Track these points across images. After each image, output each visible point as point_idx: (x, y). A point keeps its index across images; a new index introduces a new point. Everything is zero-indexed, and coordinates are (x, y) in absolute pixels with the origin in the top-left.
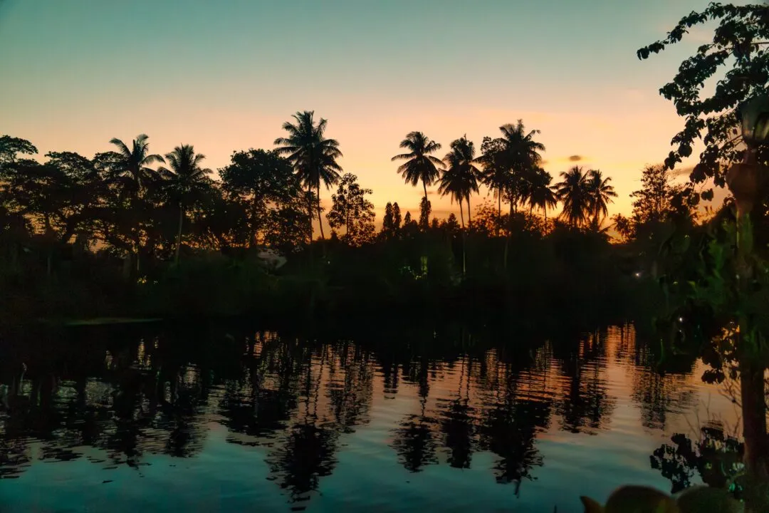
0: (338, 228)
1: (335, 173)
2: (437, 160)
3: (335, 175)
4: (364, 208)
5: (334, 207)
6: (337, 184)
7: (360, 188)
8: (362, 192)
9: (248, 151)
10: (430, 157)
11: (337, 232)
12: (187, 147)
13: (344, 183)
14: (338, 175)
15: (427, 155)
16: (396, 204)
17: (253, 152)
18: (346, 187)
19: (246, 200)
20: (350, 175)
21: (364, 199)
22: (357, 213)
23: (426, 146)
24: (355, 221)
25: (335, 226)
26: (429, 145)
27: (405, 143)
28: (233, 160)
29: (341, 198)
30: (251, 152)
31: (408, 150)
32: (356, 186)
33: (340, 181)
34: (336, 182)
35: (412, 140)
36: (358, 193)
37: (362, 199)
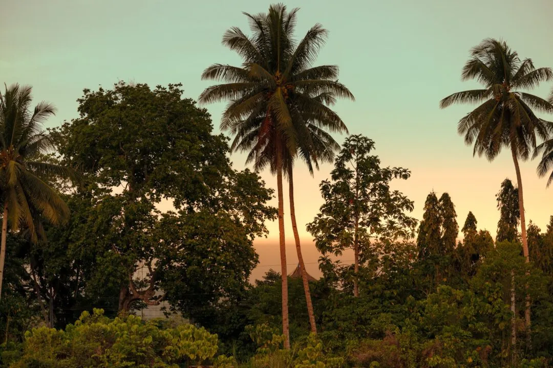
0: (338, 252)
1: (325, 135)
2: (539, 102)
3: (325, 140)
4: (392, 210)
5: (327, 209)
6: (330, 160)
7: (382, 166)
8: (387, 174)
9: (113, 89)
10: (525, 95)
11: (333, 262)
12: (15, 90)
13: (347, 155)
14: (332, 141)
15: (519, 90)
16: (446, 197)
17: (125, 90)
18: (351, 165)
19: (113, 194)
20: (357, 138)
21: (391, 190)
22: (374, 220)
23: (515, 72)
24: (374, 238)
25: (330, 249)
26: (521, 70)
27: (473, 68)
28: (82, 109)
29: (342, 189)
30: (119, 90)
31: (477, 83)
32: (373, 162)
33: (337, 154)
34: (329, 156)
35: (484, 60)
36: (377, 178)
37: (386, 189)
